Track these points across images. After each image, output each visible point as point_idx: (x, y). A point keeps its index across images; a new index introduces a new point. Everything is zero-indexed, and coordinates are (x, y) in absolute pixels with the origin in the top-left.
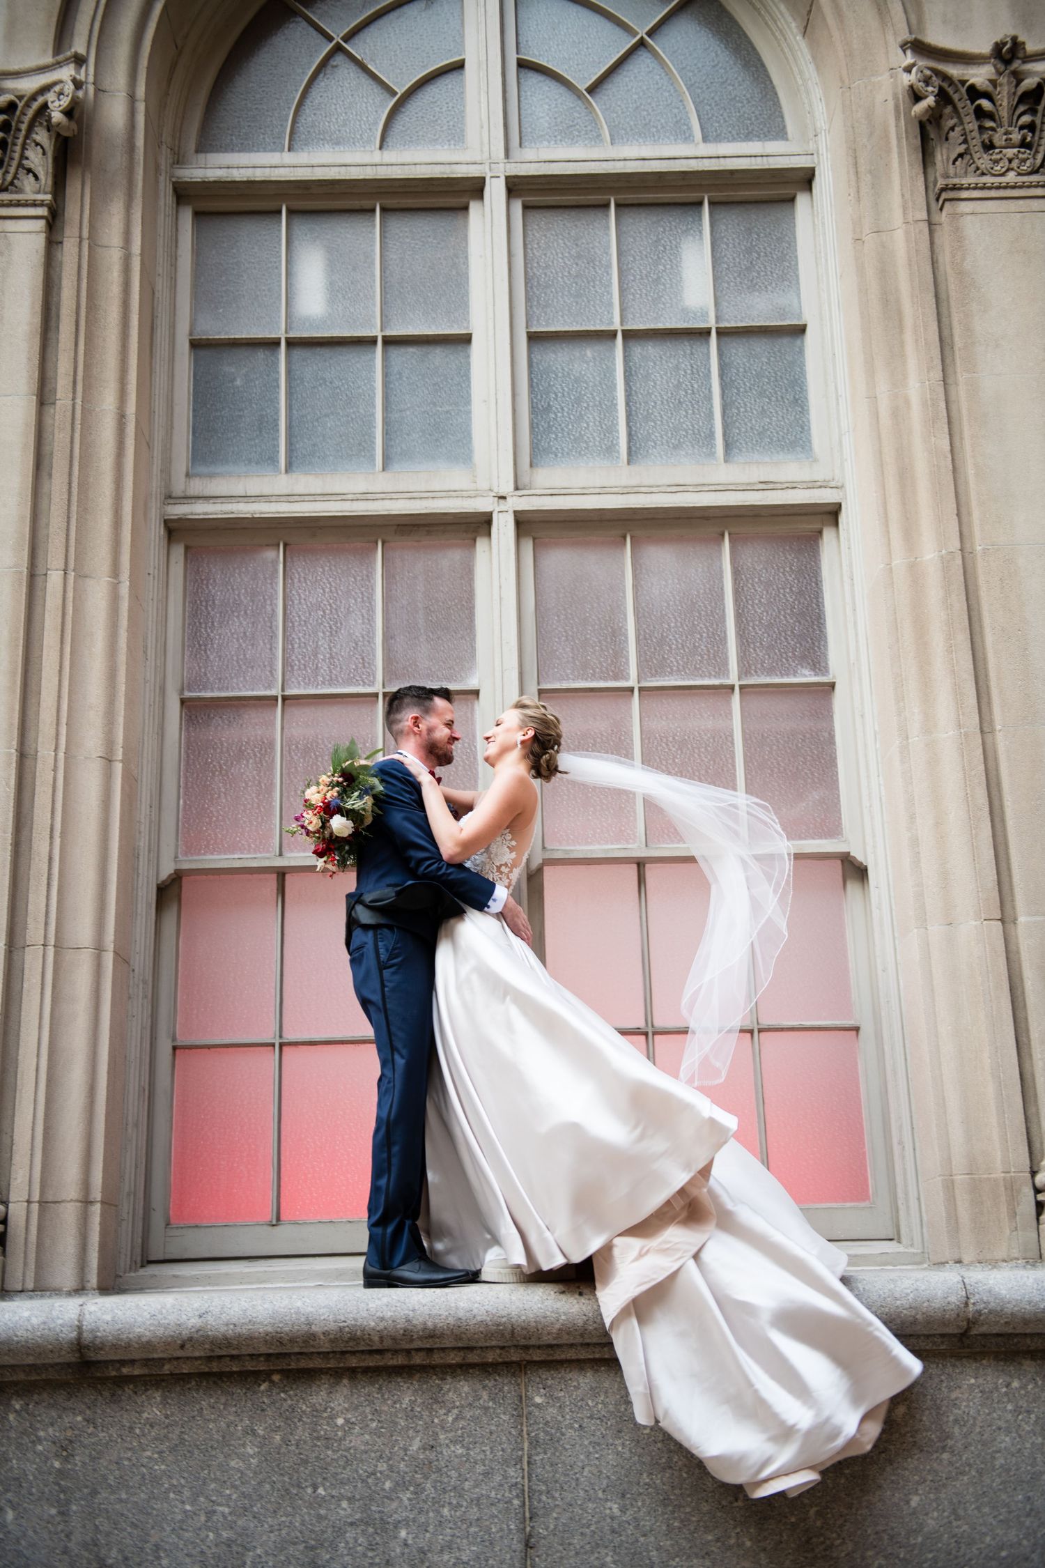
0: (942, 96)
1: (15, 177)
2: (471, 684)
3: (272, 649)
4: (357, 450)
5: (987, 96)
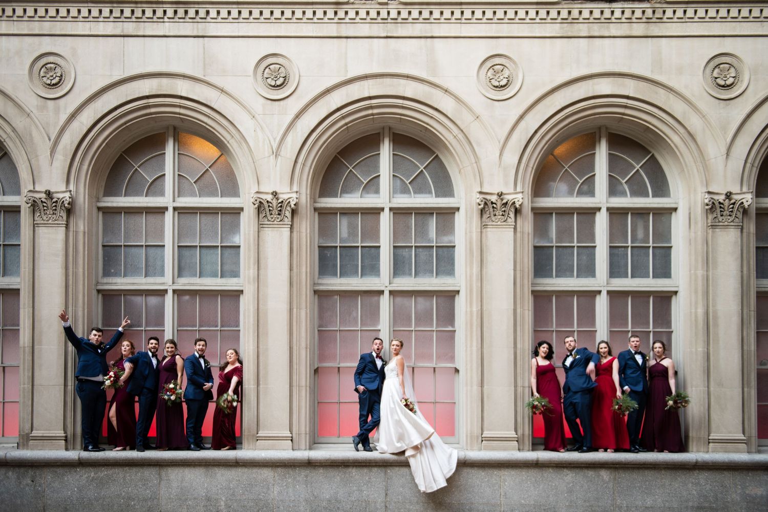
0: (486, 204)
1: (283, 218)
2: (379, 328)
3: (337, 318)
4: (354, 273)
5: (495, 204)
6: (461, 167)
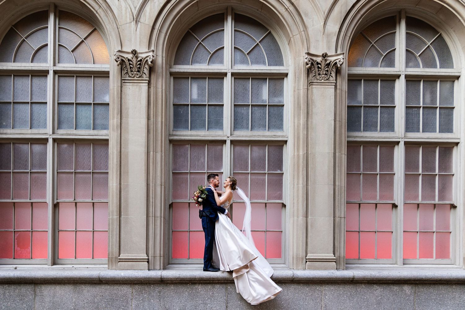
0: (312, 64)
1: (142, 75)
2: (222, 171)
3: (188, 164)
4: (202, 127)
5: (320, 64)
6: (291, 36)
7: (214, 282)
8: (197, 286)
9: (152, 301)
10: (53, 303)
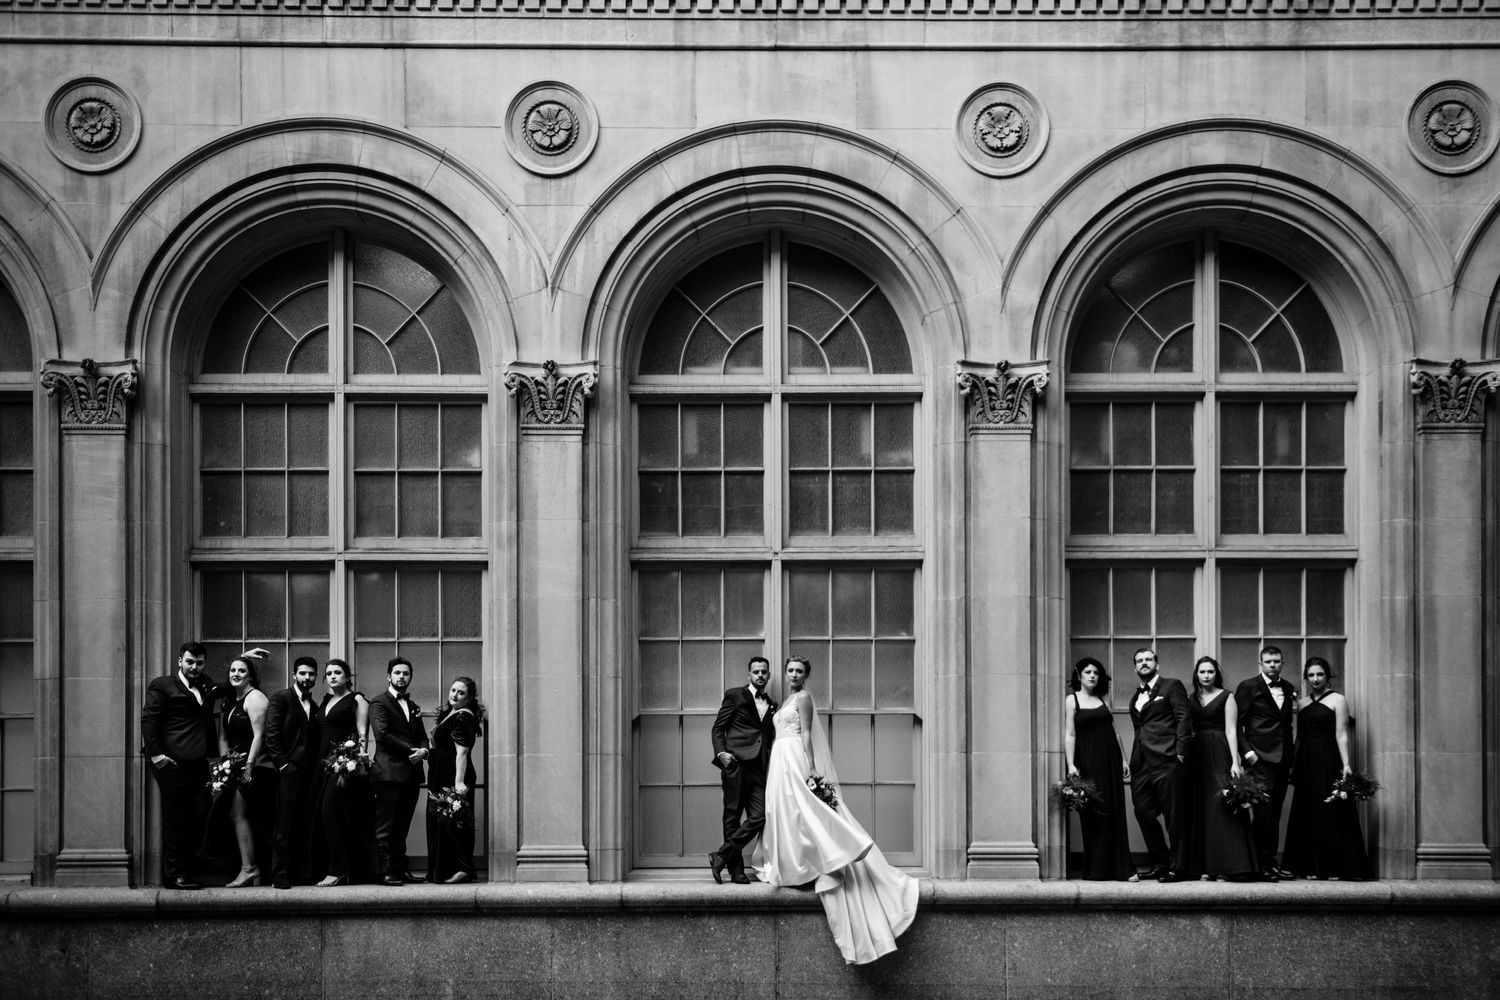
0: (974, 386)
1: (568, 416)
2: (761, 636)
3: (677, 617)
4: (712, 526)
5: (994, 386)
6: (925, 311)
7: (747, 909)
8: (705, 920)
9: (600, 955)
10: (366, 962)
